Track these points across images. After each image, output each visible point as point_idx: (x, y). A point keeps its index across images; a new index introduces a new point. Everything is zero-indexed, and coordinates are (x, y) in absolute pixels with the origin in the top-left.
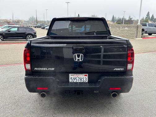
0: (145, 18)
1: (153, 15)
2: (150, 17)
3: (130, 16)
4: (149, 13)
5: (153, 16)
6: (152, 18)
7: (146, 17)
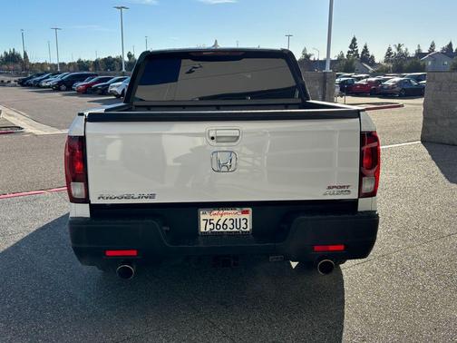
0: (345, 54)
1: (365, 47)
2: (360, 53)
3: (305, 50)
4: (354, 40)
5: (365, 50)
6: (363, 53)
7: (349, 52)
